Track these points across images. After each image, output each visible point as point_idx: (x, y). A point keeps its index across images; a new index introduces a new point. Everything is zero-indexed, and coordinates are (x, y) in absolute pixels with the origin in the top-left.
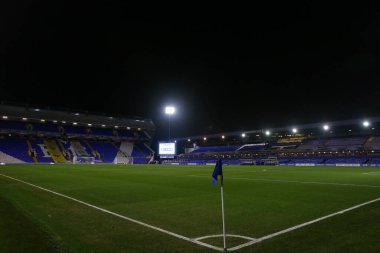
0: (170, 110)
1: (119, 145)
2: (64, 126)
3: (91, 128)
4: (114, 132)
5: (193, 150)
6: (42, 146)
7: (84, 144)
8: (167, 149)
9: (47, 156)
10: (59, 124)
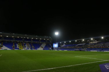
0: (57, 34)
1: (41, 44)
2: (25, 39)
3: (32, 39)
4: (40, 41)
5: (63, 46)
6: (17, 45)
7: (30, 44)
8: (56, 45)
9: (18, 47)
10: (23, 38)
